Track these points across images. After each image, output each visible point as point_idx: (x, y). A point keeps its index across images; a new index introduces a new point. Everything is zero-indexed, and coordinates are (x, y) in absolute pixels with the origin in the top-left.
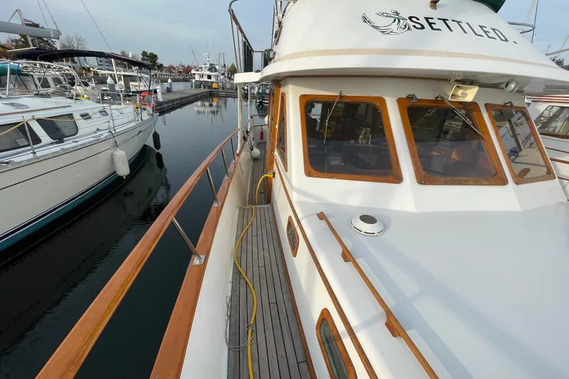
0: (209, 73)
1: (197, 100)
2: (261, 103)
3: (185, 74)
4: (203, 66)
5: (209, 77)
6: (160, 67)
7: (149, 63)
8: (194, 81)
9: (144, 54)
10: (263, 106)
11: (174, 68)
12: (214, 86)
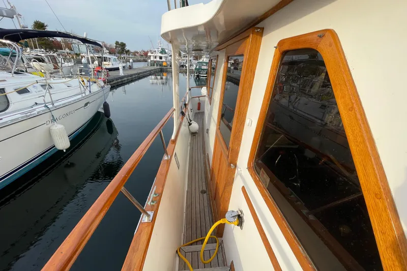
0: (161, 55)
1: (150, 74)
2: (198, 76)
3: (145, 56)
4: (156, 50)
5: (161, 58)
6: (128, 52)
7: (121, 49)
8: (149, 61)
9: (117, 43)
10: (199, 78)
11: (137, 53)
12: (164, 64)
